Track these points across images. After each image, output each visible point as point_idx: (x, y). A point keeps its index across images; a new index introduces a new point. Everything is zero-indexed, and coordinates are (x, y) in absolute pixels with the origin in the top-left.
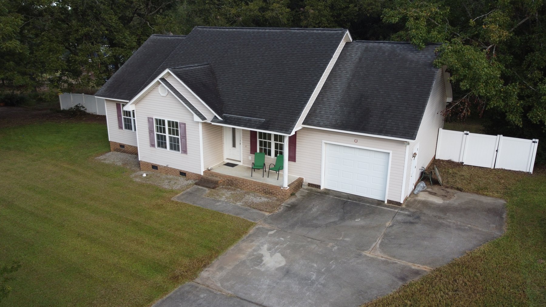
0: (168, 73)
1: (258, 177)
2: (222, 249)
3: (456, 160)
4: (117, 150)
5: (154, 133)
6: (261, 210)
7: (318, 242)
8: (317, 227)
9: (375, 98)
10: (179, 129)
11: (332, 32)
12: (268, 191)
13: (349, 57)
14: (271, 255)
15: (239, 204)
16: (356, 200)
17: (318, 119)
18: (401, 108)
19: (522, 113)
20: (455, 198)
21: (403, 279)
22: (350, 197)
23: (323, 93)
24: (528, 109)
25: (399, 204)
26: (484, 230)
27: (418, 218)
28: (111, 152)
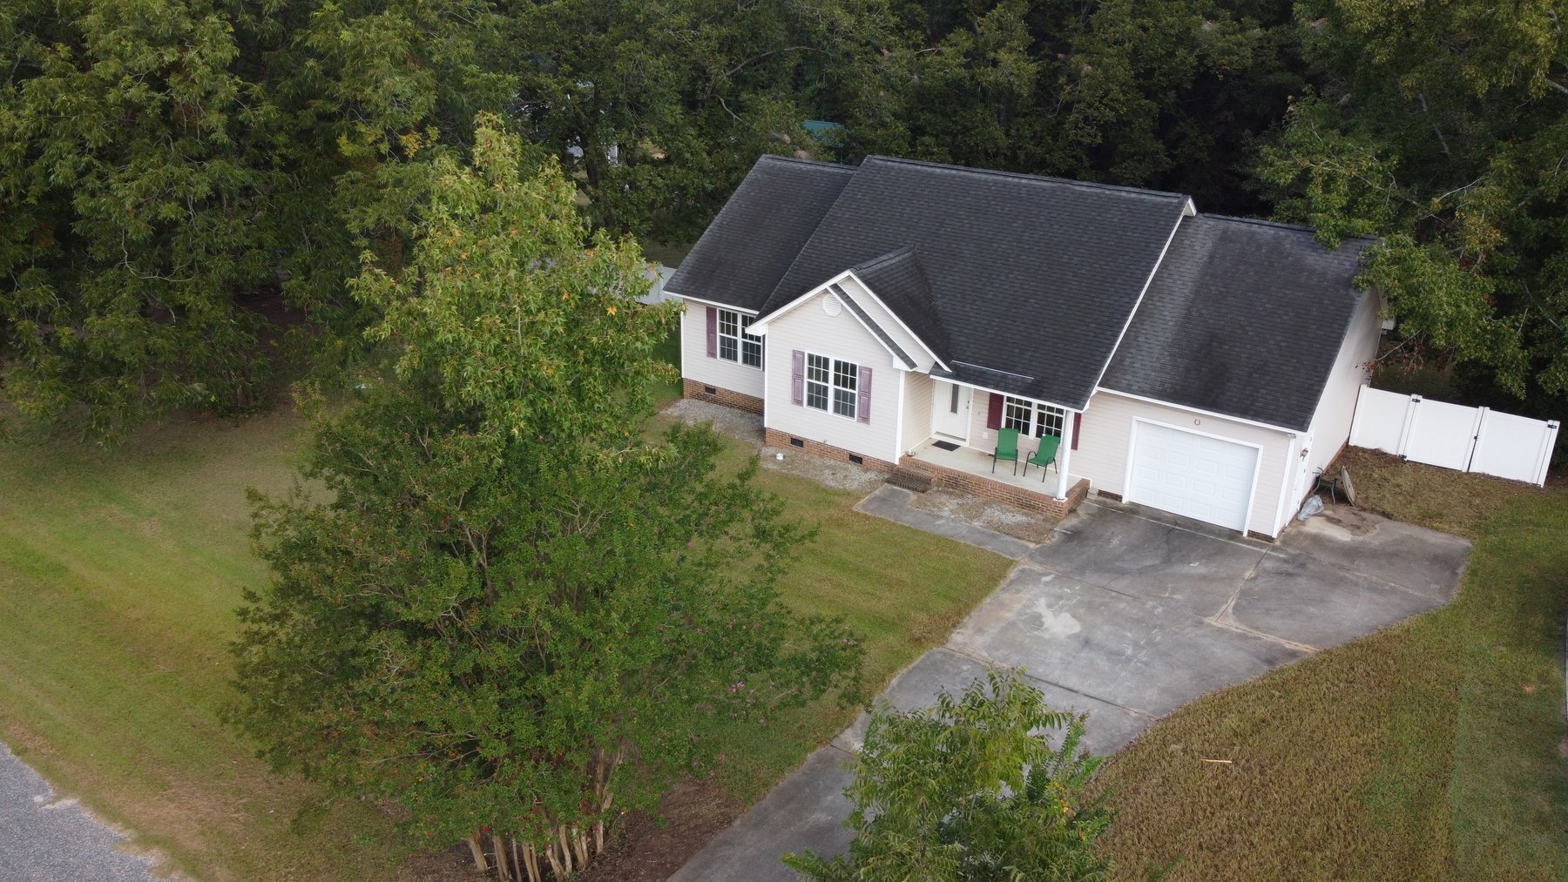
0: (849, 278)
1: (1004, 475)
2: (972, 601)
3: (1391, 449)
4: (698, 397)
5: (803, 381)
6: (1019, 538)
7: (1129, 598)
8: (1123, 574)
9: (1238, 344)
10: (857, 378)
11: (1159, 199)
12: (1027, 502)
13: (1190, 251)
14: (1056, 616)
15: (976, 524)
16: (1189, 528)
17: (1129, 377)
18: (1286, 368)
19: (1529, 371)
20: (1375, 532)
21: (1270, 662)
22: (1179, 522)
23: (1137, 325)
24: (1540, 364)
25: (1269, 539)
26: (1416, 594)
27: (1302, 565)
28: (685, 400)
